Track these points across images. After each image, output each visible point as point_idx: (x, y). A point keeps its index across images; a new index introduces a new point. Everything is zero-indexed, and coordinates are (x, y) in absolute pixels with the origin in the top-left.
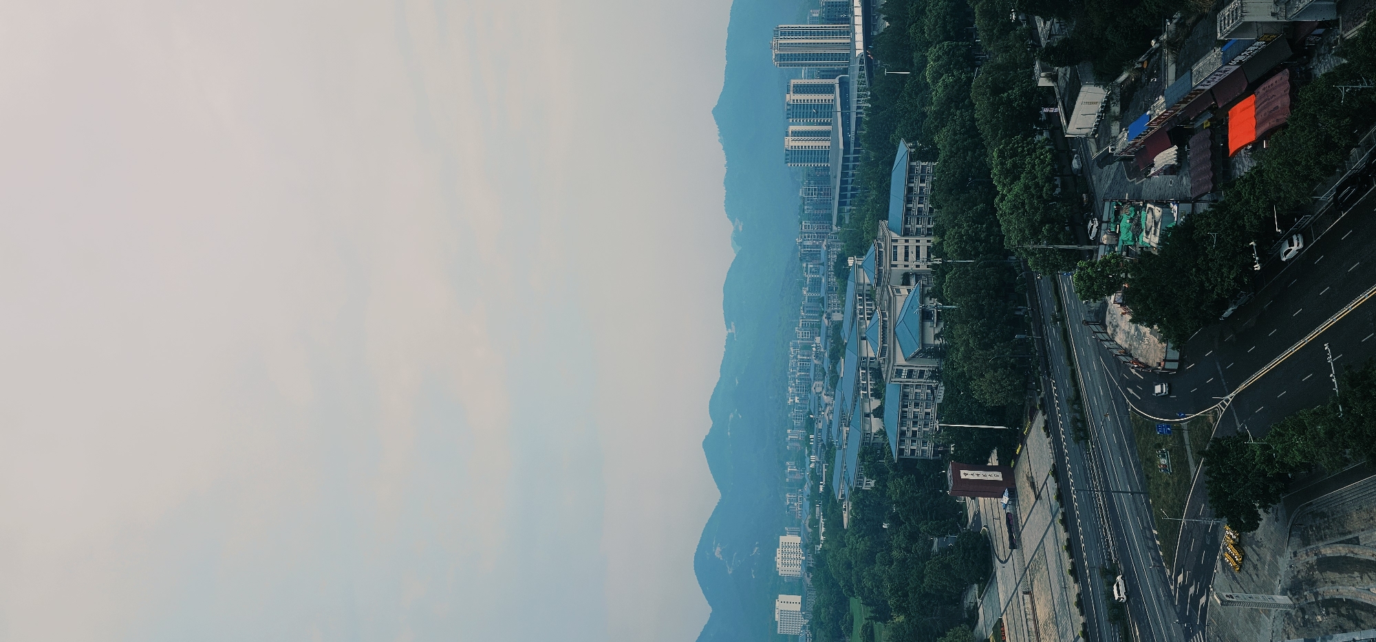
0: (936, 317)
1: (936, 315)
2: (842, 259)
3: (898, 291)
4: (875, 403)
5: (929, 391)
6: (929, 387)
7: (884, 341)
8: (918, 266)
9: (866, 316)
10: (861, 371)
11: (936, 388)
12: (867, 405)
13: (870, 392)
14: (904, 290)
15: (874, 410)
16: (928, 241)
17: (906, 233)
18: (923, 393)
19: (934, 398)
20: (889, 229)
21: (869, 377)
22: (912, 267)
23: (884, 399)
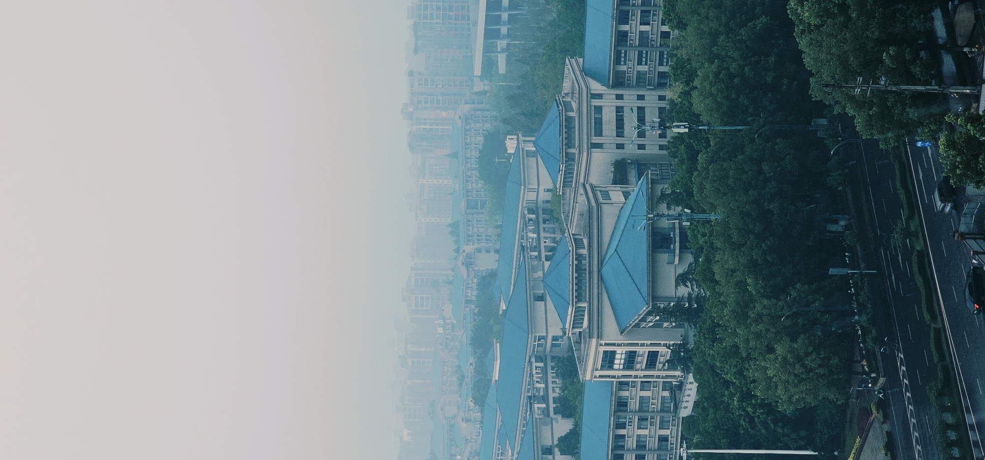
0: (677, 244)
1: (678, 239)
2: (494, 142)
3: (606, 196)
4: (563, 426)
5: (666, 394)
6: (666, 386)
7: (579, 299)
8: (641, 147)
9: (543, 254)
10: (535, 364)
11: (680, 386)
12: (546, 432)
13: (552, 406)
14: (617, 195)
15: (561, 439)
16: (662, 98)
17: (619, 81)
18: (657, 396)
19: (676, 407)
20: (586, 72)
21: (550, 375)
22: (631, 150)
23: (581, 418)
